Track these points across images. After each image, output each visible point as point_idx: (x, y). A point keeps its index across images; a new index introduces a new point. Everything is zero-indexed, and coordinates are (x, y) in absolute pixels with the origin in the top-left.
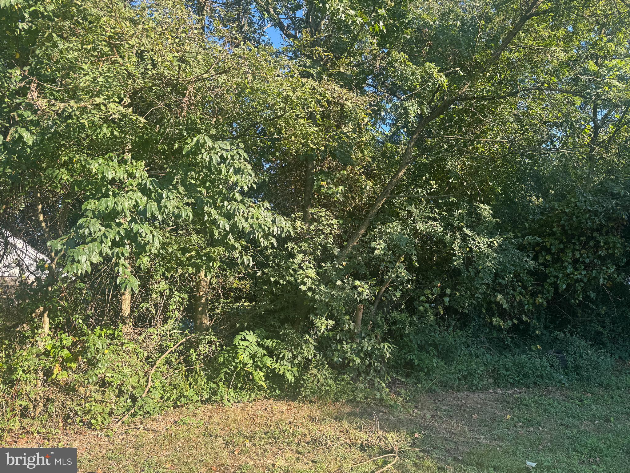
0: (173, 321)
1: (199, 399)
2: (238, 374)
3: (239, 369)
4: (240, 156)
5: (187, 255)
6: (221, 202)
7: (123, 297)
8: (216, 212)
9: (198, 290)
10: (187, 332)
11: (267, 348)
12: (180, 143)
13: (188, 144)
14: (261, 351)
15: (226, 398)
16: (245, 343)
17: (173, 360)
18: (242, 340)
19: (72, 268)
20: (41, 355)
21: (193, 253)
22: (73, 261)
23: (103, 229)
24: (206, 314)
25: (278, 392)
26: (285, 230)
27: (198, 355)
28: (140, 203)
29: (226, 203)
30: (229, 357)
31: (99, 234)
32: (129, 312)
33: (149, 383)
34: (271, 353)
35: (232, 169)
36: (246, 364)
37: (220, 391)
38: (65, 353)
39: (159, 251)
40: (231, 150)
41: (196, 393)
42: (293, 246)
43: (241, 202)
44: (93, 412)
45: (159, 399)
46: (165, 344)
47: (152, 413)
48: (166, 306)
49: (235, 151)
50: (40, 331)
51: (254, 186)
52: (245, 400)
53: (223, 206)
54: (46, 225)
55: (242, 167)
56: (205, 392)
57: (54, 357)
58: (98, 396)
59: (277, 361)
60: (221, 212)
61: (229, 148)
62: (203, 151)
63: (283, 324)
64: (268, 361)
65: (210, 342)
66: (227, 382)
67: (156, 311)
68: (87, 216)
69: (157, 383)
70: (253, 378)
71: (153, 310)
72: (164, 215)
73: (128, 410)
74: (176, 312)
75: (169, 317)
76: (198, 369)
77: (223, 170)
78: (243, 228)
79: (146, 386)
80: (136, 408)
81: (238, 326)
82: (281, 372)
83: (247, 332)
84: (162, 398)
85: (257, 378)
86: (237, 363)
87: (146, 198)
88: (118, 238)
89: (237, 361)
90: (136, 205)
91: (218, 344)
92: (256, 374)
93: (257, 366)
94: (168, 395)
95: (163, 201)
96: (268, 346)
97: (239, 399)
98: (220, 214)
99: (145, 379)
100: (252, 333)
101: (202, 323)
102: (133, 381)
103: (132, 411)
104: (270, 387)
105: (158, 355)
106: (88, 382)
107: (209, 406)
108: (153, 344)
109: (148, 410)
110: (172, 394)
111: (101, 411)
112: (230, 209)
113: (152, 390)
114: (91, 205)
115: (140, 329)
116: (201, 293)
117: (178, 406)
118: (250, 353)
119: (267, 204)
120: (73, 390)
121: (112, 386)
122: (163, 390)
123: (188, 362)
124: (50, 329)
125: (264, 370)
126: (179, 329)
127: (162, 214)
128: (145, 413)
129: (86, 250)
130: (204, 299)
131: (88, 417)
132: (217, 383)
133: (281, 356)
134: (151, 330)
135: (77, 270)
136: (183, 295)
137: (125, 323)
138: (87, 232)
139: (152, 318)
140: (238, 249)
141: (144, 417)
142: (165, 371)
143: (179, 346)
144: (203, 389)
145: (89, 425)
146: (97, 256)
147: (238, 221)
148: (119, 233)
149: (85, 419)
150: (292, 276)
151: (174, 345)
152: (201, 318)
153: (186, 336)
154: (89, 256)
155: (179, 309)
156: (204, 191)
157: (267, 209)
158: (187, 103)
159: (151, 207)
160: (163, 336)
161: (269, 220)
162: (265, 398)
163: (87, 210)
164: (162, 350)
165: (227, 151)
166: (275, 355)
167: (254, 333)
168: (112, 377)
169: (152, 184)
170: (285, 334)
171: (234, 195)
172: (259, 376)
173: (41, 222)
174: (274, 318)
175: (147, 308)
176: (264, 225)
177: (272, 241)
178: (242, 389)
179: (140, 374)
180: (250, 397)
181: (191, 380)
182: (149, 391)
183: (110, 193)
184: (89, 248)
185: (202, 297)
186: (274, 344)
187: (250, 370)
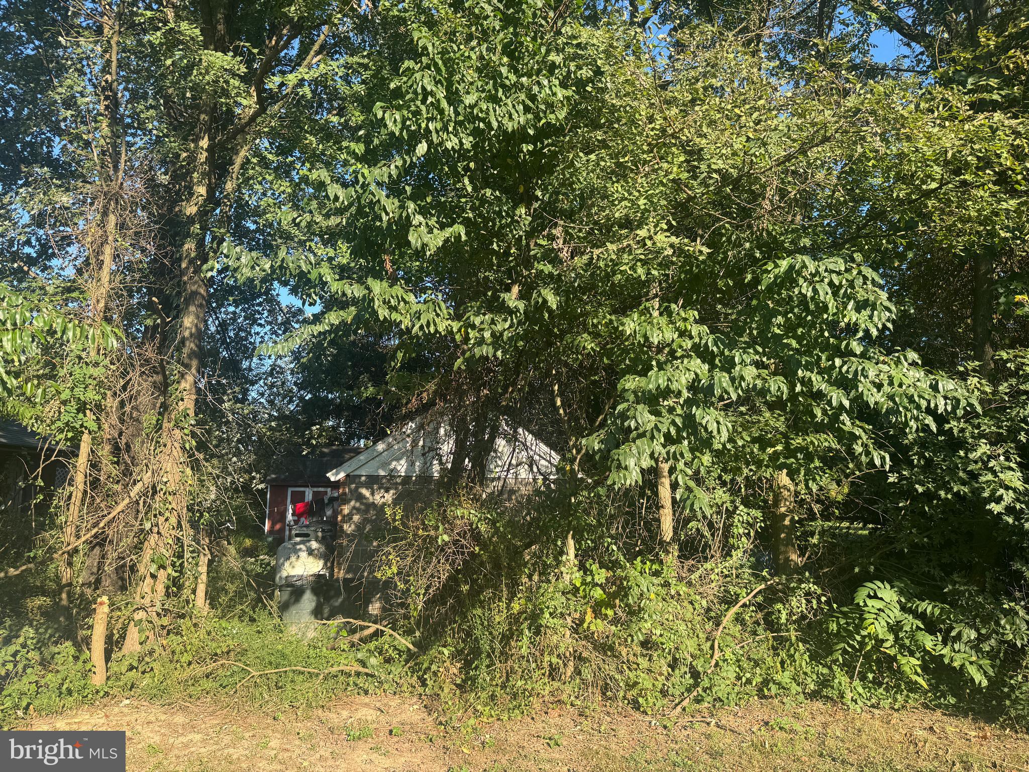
0: (740, 553)
1: (799, 689)
2: (867, 656)
3: (869, 648)
4: (865, 278)
5: (770, 450)
6: (828, 360)
7: (661, 511)
8: (819, 378)
9: (777, 503)
10: (764, 573)
11: (922, 616)
12: (753, 272)
13: (769, 272)
14: (909, 622)
15: (849, 695)
16: (878, 604)
17: (747, 618)
18: (869, 596)
19: (619, 477)
20: (568, 593)
21: (779, 448)
22: (619, 467)
23: (653, 418)
24: (793, 546)
25: (953, 701)
26: (963, 403)
27: (791, 614)
28: (701, 376)
29: (838, 362)
30: (847, 623)
31: (649, 427)
32: (671, 534)
33: (716, 652)
34: (931, 627)
35: (852, 302)
36: (883, 641)
37: (836, 681)
38: (598, 593)
39: (724, 445)
40: (847, 270)
41: (794, 679)
42: (962, 425)
43: (863, 355)
44: (640, 686)
45: (733, 680)
46: (732, 589)
47: (726, 701)
48: (727, 528)
49: (855, 272)
50: (564, 558)
51: (890, 325)
52: (886, 703)
53: (833, 367)
54: (565, 410)
55: (872, 298)
56: (809, 680)
57: (585, 597)
58: (644, 663)
59: (945, 643)
60: (830, 377)
61: (843, 269)
62: (801, 281)
63: (949, 574)
64: (928, 641)
65: (808, 594)
66: (849, 667)
67: (713, 535)
68: (628, 401)
69: (728, 654)
70: (899, 667)
71: (707, 534)
72: (740, 392)
73: (689, 690)
74: (744, 539)
75: (733, 546)
76: (793, 638)
77: (830, 306)
78: (876, 403)
79: (712, 657)
80: (700, 689)
81: (857, 570)
82: (956, 664)
83: (879, 583)
84: (739, 678)
85: (907, 669)
86: (864, 637)
87: (707, 367)
88: (673, 431)
89: (864, 633)
90: (697, 378)
91: (823, 599)
92: (903, 661)
93: (902, 646)
94: (748, 675)
95: (738, 368)
96: (924, 613)
97: (873, 701)
98: (828, 381)
99: (709, 644)
100: (888, 586)
101: (787, 560)
102: (690, 645)
103: (695, 693)
104: (934, 688)
105: (724, 607)
106: (632, 641)
107: (819, 705)
108: (713, 588)
109: (720, 695)
110: (754, 674)
111: (650, 686)
112: (847, 372)
113: (721, 663)
114: (631, 383)
115: (691, 562)
116: (783, 510)
117: (765, 697)
118: (888, 623)
119: (913, 355)
120: (611, 648)
121: (664, 650)
122: (739, 666)
123: (771, 625)
124: (576, 556)
125: (918, 655)
126: (750, 567)
127: (737, 388)
128: (715, 700)
129: (635, 451)
130: (788, 519)
131: (634, 692)
132: (830, 668)
133: (953, 634)
134: (708, 566)
135: (625, 480)
136: (753, 512)
137: (667, 552)
138: (633, 424)
139: (707, 546)
140: (860, 437)
141: (714, 706)
142: (738, 635)
143: (755, 596)
144: (805, 673)
145: (636, 706)
146: (648, 459)
147: (866, 392)
148: (673, 423)
149: (629, 695)
150: (964, 483)
151: (748, 594)
152: (786, 552)
153: (764, 579)
154: (639, 459)
155: (749, 534)
156: (794, 343)
157: (914, 364)
158: (769, 208)
159: (720, 381)
160: (726, 576)
161: (924, 385)
162: (926, 707)
163: (624, 390)
164: (728, 600)
165: (839, 273)
166: (940, 631)
167: (892, 587)
168: (661, 635)
169: (716, 344)
170: (954, 592)
171: (848, 345)
172: (910, 664)
173: (559, 408)
174: (929, 561)
175: (698, 529)
176: (920, 396)
177: (927, 422)
178: (877, 683)
179: (701, 635)
180: (895, 700)
181: (783, 654)
182: (717, 665)
183: (654, 363)
184: (638, 447)
185: (784, 516)
186: (937, 612)
187: (892, 652)
